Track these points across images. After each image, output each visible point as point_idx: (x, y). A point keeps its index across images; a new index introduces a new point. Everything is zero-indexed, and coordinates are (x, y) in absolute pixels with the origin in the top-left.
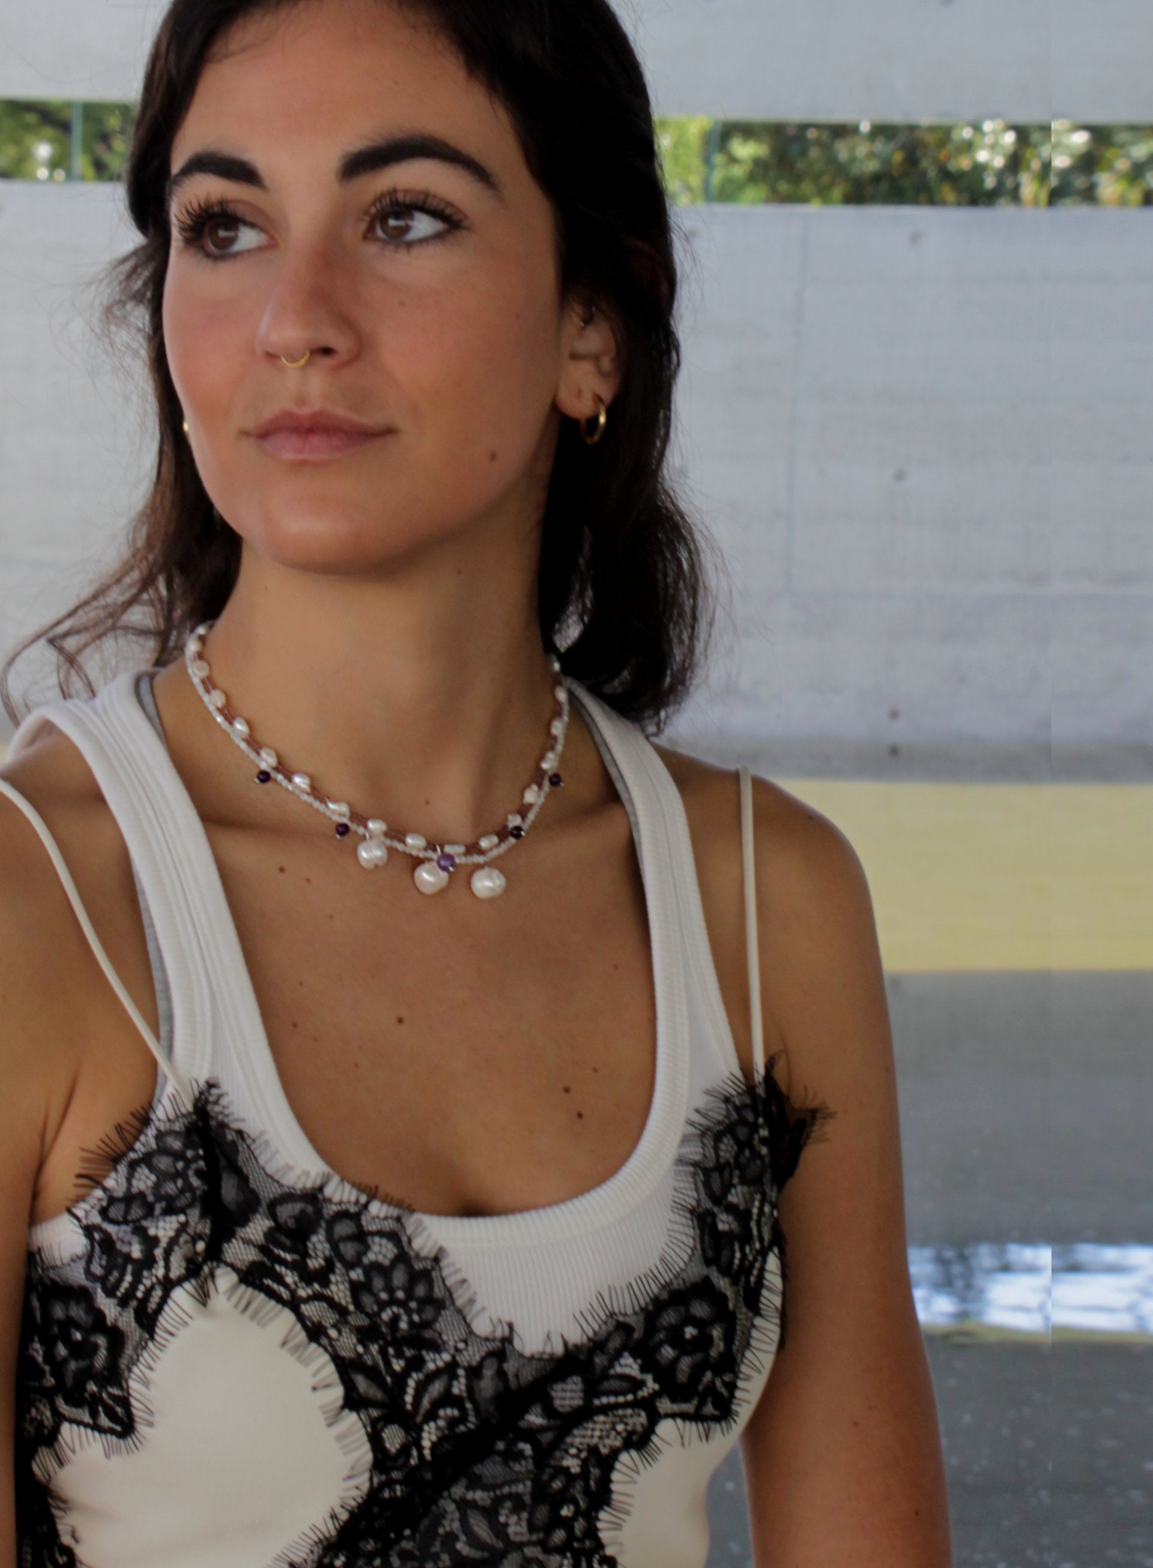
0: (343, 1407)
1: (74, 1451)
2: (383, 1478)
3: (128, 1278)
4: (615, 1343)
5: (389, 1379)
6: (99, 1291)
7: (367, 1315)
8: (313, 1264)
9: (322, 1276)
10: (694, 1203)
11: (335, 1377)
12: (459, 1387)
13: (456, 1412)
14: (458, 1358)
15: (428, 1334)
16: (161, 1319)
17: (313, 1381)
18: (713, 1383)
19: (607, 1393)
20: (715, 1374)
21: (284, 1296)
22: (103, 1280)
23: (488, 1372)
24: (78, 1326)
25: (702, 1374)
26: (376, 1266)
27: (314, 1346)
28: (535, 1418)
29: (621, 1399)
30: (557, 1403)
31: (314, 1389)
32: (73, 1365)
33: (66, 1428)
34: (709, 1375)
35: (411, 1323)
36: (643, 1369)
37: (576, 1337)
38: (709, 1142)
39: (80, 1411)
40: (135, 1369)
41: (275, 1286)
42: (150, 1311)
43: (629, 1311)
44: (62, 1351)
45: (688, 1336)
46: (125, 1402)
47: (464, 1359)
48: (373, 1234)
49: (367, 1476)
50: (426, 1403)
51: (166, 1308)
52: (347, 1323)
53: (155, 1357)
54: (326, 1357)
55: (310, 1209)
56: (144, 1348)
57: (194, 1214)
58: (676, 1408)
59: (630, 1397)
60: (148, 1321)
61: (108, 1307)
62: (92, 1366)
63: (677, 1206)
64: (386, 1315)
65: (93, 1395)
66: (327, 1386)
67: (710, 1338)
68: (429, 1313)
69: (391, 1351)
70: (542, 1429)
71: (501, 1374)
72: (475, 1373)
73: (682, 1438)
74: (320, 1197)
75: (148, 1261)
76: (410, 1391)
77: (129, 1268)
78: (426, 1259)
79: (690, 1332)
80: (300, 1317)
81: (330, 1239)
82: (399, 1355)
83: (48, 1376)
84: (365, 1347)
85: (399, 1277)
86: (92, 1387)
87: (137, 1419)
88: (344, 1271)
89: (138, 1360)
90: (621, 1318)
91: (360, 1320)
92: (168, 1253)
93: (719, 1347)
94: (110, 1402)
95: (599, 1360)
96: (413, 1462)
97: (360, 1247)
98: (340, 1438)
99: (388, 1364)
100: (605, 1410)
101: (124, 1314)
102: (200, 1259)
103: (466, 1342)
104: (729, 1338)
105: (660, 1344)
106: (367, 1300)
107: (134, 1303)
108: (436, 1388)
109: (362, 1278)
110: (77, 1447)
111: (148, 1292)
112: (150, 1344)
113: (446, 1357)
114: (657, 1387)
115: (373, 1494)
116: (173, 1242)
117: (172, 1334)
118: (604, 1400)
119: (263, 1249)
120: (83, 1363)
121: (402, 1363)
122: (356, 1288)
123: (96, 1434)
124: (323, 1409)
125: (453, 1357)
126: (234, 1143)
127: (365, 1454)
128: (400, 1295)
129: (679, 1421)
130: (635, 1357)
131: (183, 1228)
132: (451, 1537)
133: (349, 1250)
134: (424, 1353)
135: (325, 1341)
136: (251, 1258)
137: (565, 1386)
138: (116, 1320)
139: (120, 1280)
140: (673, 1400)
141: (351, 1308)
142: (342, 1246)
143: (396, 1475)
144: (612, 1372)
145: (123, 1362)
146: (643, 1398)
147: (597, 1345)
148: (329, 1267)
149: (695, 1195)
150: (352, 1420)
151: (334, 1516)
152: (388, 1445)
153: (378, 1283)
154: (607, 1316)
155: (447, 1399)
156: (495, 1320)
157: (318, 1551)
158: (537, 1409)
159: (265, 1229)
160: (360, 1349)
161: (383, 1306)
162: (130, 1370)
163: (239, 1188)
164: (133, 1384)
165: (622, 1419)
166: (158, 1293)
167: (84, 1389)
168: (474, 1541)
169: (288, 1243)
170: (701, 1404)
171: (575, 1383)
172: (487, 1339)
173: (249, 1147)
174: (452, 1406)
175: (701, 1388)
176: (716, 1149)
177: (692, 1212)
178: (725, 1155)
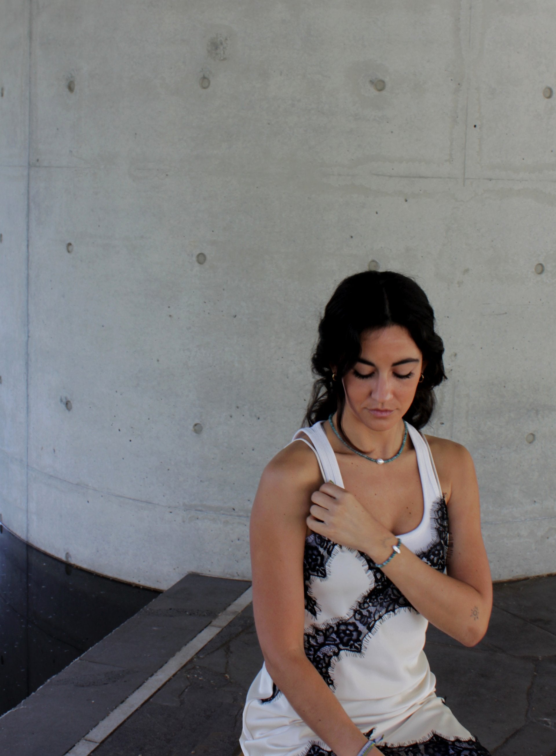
0: (368, 569)
1: (313, 581)
2: (377, 584)
3: (326, 544)
6: (320, 547)
10: (436, 526)
11: (366, 563)
16: (332, 552)
17: (362, 564)
20: (441, 560)
22: (320, 545)
24: (315, 555)
25: (439, 560)
27: (362, 557)
31: (363, 566)
32: (313, 563)
33: (311, 576)
36: (428, 560)
38: (436, 513)
39: (314, 573)
42: (330, 551)
44: (310, 560)
46: (325, 570)
49: (374, 584)
51: (334, 550)
53: (331, 560)
54: (364, 560)
56: (328, 559)
60: (329, 553)
61: (321, 550)
62: (317, 563)
63: (432, 528)
65: (318, 569)
66: (365, 565)
67: (440, 553)
75: (329, 541)
77: (326, 542)
79: (436, 552)
83: (307, 566)
86: (318, 567)
87: (327, 574)
89: (327, 561)
93: (442, 554)
94: (321, 570)
96: (383, 580)
98: (368, 576)
101: (325, 551)
107: (327, 549)
110: (314, 580)
111: (330, 547)
112: (330, 558)
115: (375, 588)
117: (335, 555)
120: (316, 563)
123: (318, 577)
124: (364, 570)
127: (373, 578)
130: (426, 558)
132: (390, 595)
135: (364, 556)
138: (323, 553)
139: (324, 544)
143: (380, 583)
145: (324, 562)
149: (436, 525)
150: (370, 572)
151: (367, 592)
152: (378, 577)
157: (364, 598)
162: (326, 564)
164: (326, 566)
166: (332, 547)
167: (316, 568)
168: (394, 595)
175: (439, 563)
176: (438, 514)
177: (435, 528)
178: (440, 515)
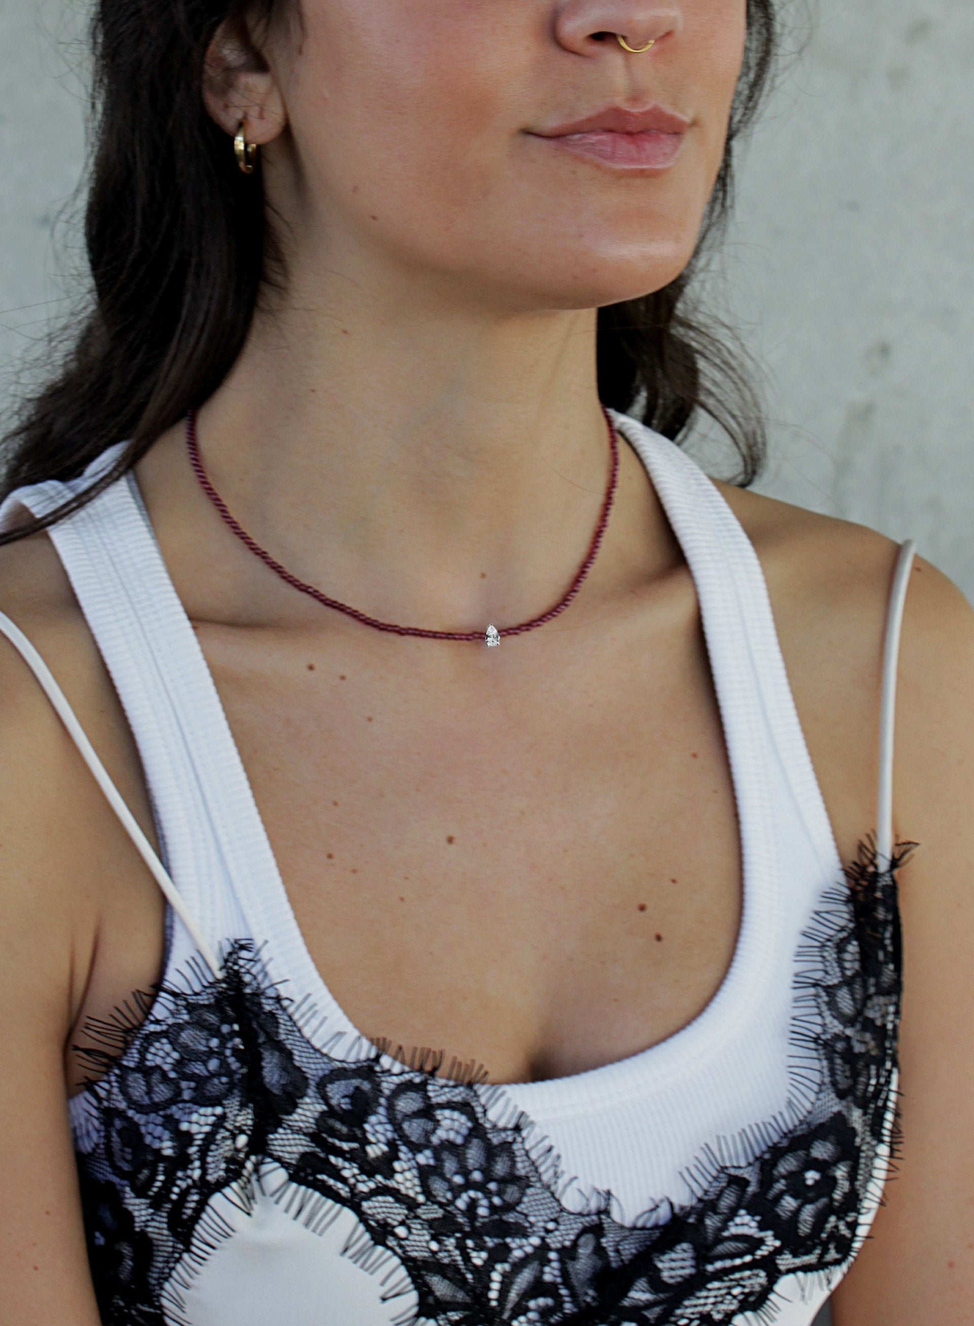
0: (418, 1316)
3: (160, 1179)
4: (727, 1201)
5: (469, 1276)
6: (128, 1190)
7: (441, 1205)
8: (373, 1151)
9: (385, 1165)
10: (819, 1030)
11: (407, 1282)
12: (550, 1274)
13: (550, 1301)
14: (548, 1240)
15: (511, 1218)
16: (198, 1227)
17: (382, 1291)
18: (836, 1227)
19: (722, 1257)
20: (839, 1218)
21: (343, 1193)
23: (585, 1250)
24: (103, 1229)
25: (826, 1221)
26: (448, 1146)
27: (380, 1249)
28: (639, 1294)
29: (738, 1262)
30: (665, 1275)
31: (384, 1299)
34: (833, 1219)
35: (492, 1208)
36: (762, 1227)
37: (683, 1198)
38: (830, 954)
40: (167, 1286)
41: (331, 1182)
42: (184, 1217)
43: (743, 1163)
45: (810, 1182)
47: (554, 1241)
48: (442, 1106)
50: (513, 1296)
51: (204, 1216)
52: (417, 1217)
53: (192, 1273)
54: (396, 1261)
55: (366, 1086)
57: (233, 1103)
58: (798, 1262)
59: (748, 1258)
60: (182, 1231)
61: (138, 1208)
62: (117, 1277)
64: (461, 1203)
66: (399, 1294)
67: (834, 1180)
68: (512, 1192)
69: (470, 1243)
70: (649, 1305)
71: (599, 1250)
72: (568, 1253)
73: (803, 1290)
74: (377, 1069)
75: (181, 1161)
76: (495, 1286)
77: (161, 1167)
78: (505, 1129)
79: (811, 1177)
80: (363, 1218)
81: (392, 1119)
82: (480, 1248)
84: (439, 1242)
85: (474, 1155)
86: (118, 1301)
88: (410, 1155)
89: (170, 1275)
90: (732, 1172)
91: (435, 1212)
92: (204, 1152)
93: (844, 1186)
95: (711, 1222)
97: (430, 1126)
99: (467, 1258)
100: (719, 1275)
101: (157, 1218)
102: (242, 1155)
103: (555, 1220)
104: (852, 1177)
105: (780, 1195)
106: (439, 1188)
107: (167, 1207)
108: (525, 1278)
109: (432, 1162)
111: (184, 1194)
112: (186, 1256)
113: (535, 1241)
114: (778, 1243)
116: (210, 1138)
117: (211, 1246)
118: (719, 1265)
119: (314, 1137)
121: (484, 1255)
122: (425, 1174)
125: (543, 1239)
126: (272, 1015)
128: (477, 1176)
129: (800, 1274)
130: (751, 1213)
131: (221, 1120)
133: (413, 1129)
134: (508, 1240)
135: (391, 1242)
136: (302, 1149)
137: (673, 1256)
138: (146, 1225)
140: (795, 1255)
141: (421, 1199)
142: (405, 1126)
144: (726, 1234)
145: (153, 1277)
146: (763, 1257)
147: (708, 1205)
148: (392, 1155)
149: (820, 1020)
153: (450, 1165)
154: (717, 1170)
155: (538, 1288)
156: (587, 1192)
158: (642, 1283)
159: (316, 1115)
160: (434, 1246)
161: (457, 1191)
162: (162, 1286)
163: (284, 1069)
164: (166, 1302)
165: (739, 1283)
166: (194, 1197)
169: (344, 1130)
170: (825, 1251)
171: (684, 1251)
172: (581, 1214)
173: (290, 1018)
174: (544, 1295)
175: (824, 1235)
176: (840, 961)
177: (816, 1040)
178: (852, 966)
